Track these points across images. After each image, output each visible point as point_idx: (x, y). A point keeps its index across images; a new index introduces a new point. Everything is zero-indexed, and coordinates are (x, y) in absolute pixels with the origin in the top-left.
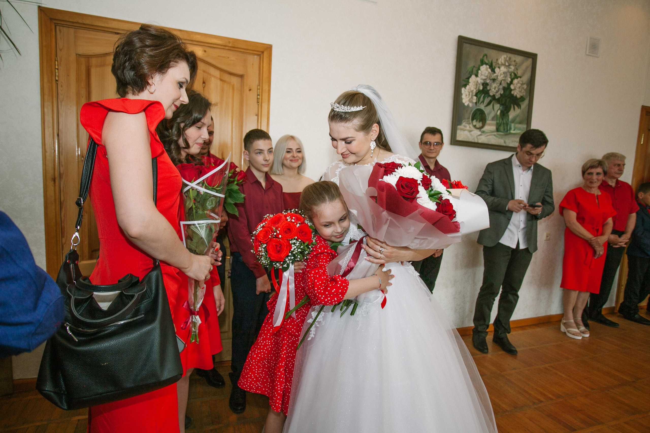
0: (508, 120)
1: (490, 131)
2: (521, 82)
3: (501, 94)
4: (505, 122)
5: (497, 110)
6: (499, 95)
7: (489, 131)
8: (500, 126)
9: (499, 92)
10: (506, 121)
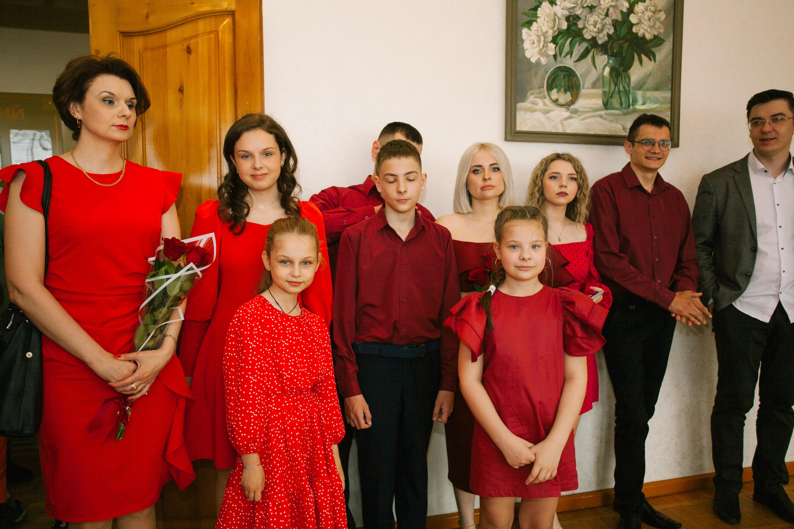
0: (629, 84)
1: (590, 108)
2: (653, 8)
3: (609, 35)
4: (622, 89)
5: (602, 66)
6: (604, 36)
7: (588, 110)
8: (611, 97)
9: (605, 32)
10: (624, 88)
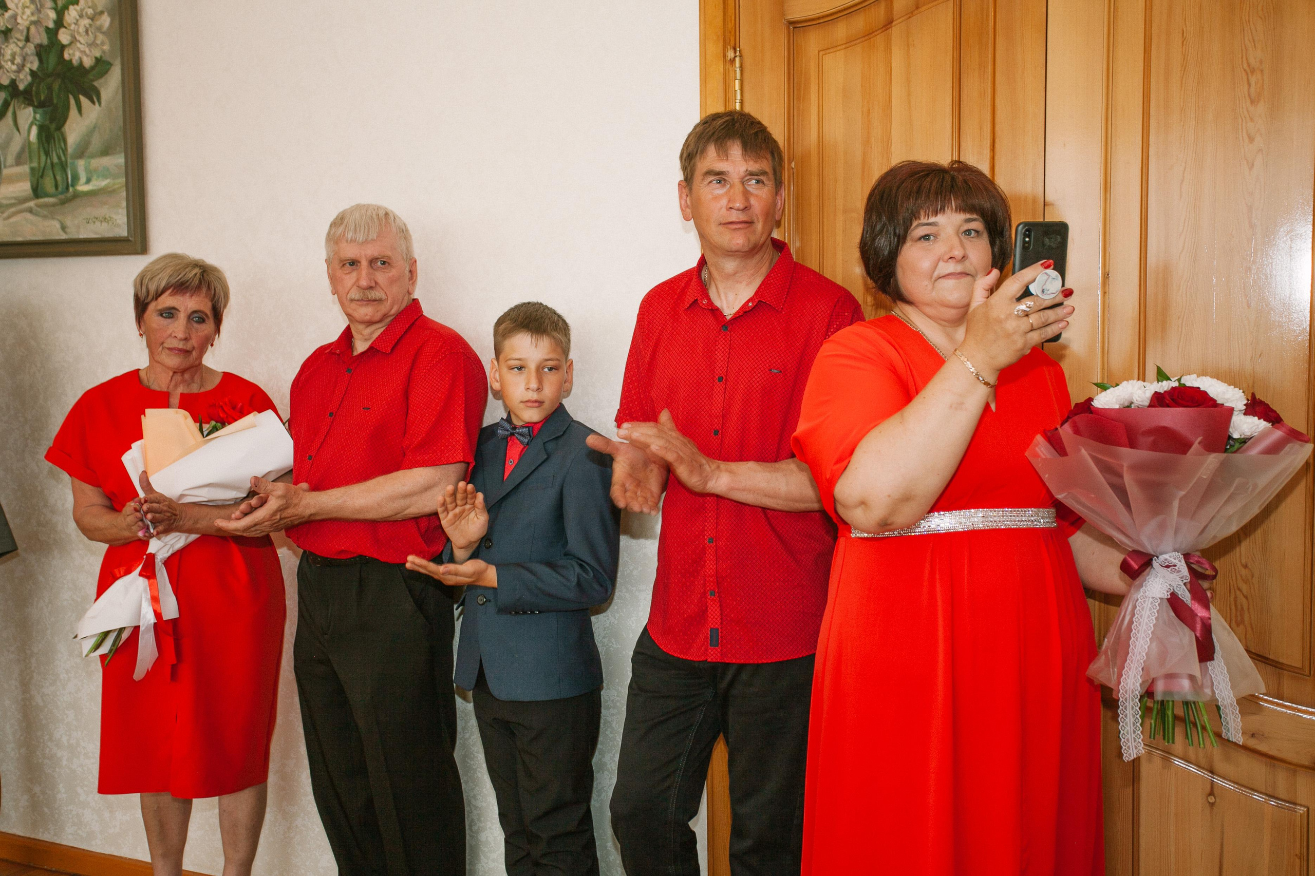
0: (65, 151)
1: (15, 198)
2: (90, 11)
3: (32, 73)
4: (55, 160)
5: (27, 127)
6: (26, 76)
7: (13, 201)
8: (42, 177)
9: (27, 70)
10: (59, 158)
